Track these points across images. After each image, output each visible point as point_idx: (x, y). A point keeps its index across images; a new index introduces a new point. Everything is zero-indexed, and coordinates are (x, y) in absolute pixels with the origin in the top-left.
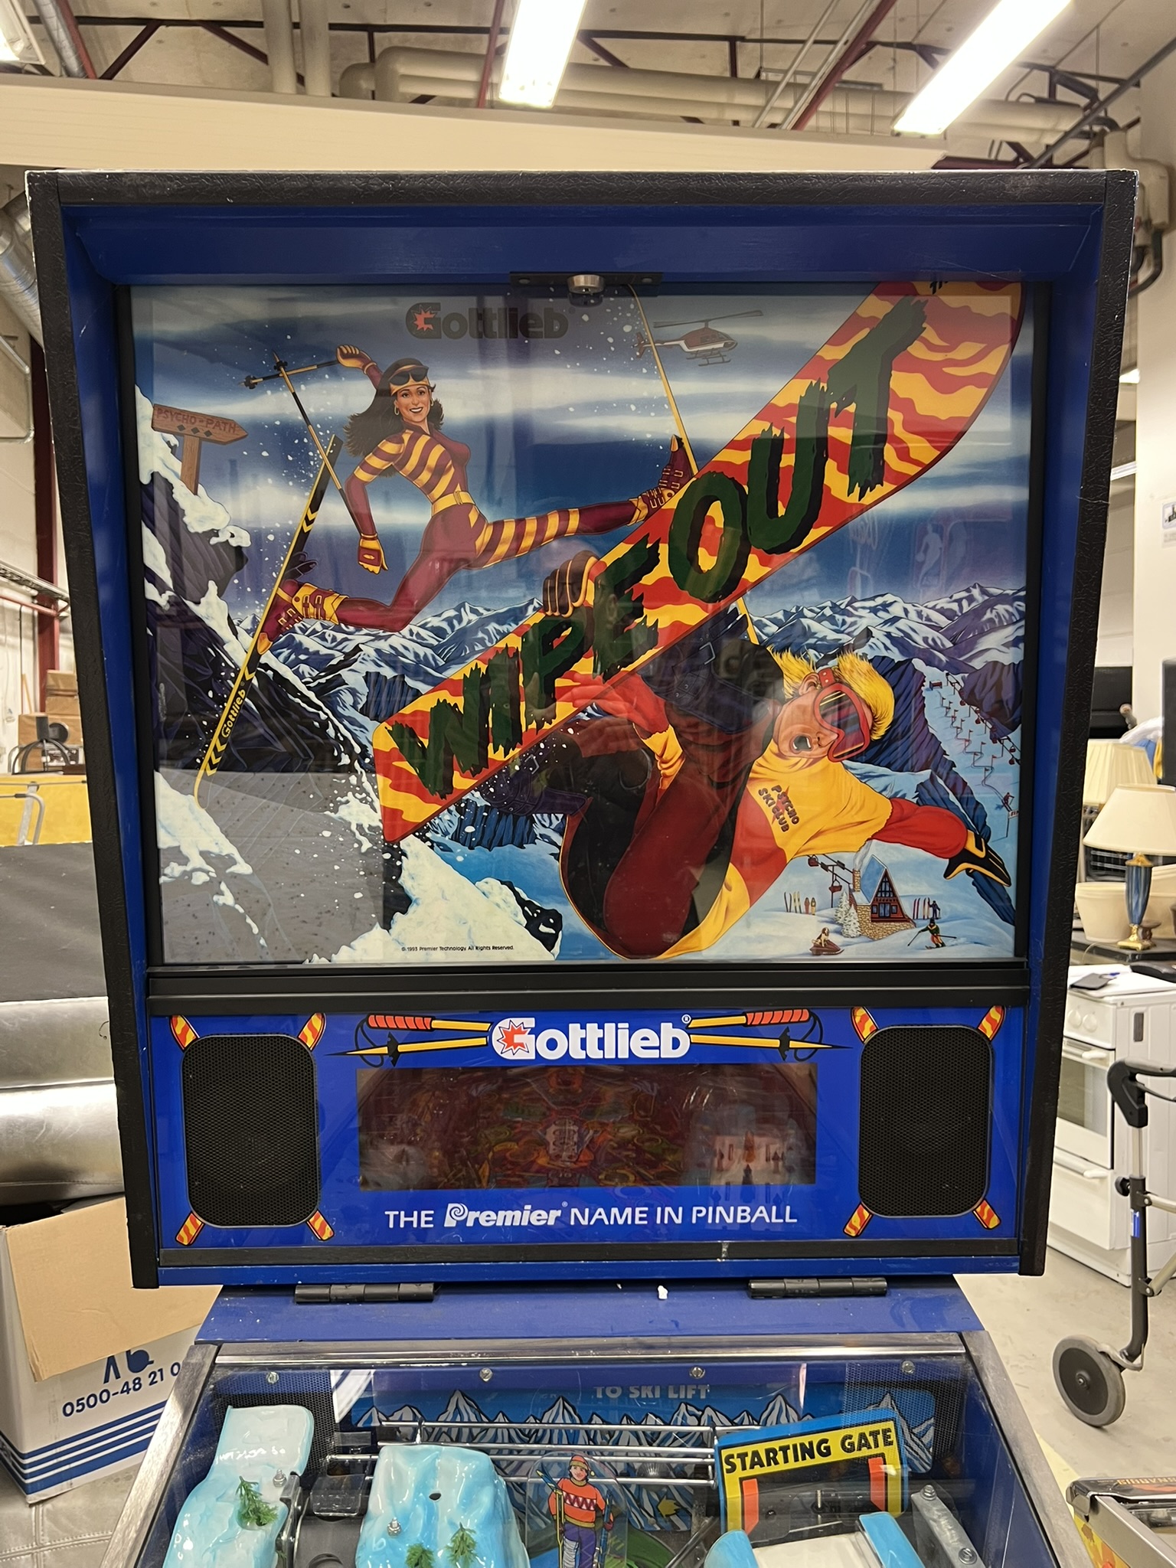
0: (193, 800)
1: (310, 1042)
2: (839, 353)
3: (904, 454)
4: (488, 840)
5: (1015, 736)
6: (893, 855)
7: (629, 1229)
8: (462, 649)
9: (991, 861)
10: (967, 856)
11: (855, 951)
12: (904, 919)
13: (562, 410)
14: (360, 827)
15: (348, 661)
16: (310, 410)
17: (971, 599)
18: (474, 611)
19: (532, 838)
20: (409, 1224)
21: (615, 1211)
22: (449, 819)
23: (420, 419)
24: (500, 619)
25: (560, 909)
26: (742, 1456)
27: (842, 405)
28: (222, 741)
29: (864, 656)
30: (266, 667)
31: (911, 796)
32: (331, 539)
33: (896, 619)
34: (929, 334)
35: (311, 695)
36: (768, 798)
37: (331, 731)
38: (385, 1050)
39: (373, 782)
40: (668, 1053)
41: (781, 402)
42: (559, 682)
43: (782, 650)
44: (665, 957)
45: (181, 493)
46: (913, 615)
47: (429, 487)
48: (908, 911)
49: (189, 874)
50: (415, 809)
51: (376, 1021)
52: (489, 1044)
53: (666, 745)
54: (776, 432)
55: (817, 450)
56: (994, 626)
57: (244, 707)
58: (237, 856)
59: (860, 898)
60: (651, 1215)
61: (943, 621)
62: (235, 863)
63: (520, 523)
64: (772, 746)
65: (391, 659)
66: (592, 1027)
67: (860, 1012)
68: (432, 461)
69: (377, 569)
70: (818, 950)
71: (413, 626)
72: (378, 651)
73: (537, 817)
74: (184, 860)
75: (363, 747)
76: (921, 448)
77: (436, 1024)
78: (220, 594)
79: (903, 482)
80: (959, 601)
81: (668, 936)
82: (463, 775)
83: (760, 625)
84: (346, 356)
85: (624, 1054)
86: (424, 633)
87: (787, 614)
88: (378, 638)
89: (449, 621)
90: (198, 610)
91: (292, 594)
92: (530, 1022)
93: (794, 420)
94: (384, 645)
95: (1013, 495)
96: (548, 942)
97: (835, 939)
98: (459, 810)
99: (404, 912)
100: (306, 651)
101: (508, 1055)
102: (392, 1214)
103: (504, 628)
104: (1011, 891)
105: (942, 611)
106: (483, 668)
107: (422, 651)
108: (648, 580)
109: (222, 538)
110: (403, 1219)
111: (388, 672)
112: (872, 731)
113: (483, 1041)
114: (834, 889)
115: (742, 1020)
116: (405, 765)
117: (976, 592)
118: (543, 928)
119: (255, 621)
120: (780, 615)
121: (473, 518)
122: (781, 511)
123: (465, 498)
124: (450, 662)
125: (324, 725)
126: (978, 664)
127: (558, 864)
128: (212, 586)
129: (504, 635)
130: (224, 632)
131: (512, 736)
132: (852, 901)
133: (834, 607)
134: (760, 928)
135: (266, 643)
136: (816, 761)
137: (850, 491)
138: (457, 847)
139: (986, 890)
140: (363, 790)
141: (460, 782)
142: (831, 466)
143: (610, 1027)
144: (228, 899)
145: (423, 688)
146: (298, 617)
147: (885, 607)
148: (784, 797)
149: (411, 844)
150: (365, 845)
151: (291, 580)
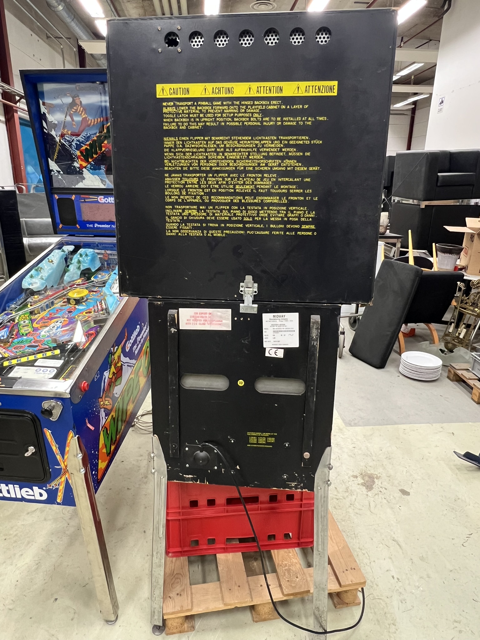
0: (54, 162)
4: (95, 169)
8: (88, 140)
16: (63, 102)
18: (89, 133)
20: (90, 227)
23: (79, 103)
25: (106, 180)
28: (57, 153)
30: (62, 142)
32: (69, 122)
35: (68, 147)
38: (84, 200)
42: (102, 145)
45: (47, 115)
50: (84, 164)
52: (98, 200)
57: (59, 148)
58: (61, 171)
63: (94, 120)
68: (81, 110)
69: (75, 127)
71: (81, 136)
72: (77, 140)
73: (101, 166)
74: (54, 171)
75: (76, 155)
77: (90, 197)
78: (54, 131)
84: (68, 94)
88: (76, 138)
91: (64, 131)
92: (103, 197)
100: (67, 140)
101: (101, 202)
103: (93, 136)
106: (91, 142)
107: (83, 140)
109: (54, 122)
116: (82, 157)
118: (104, 183)
119: (59, 135)
121: (88, 119)
123: (86, 116)
127: (104, 173)
130: (55, 137)
135: (61, 138)
144: (60, 177)
145: (83, 145)
146: (65, 134)
149: (84, 169)
150: (78, 170)
151: (64, 128)
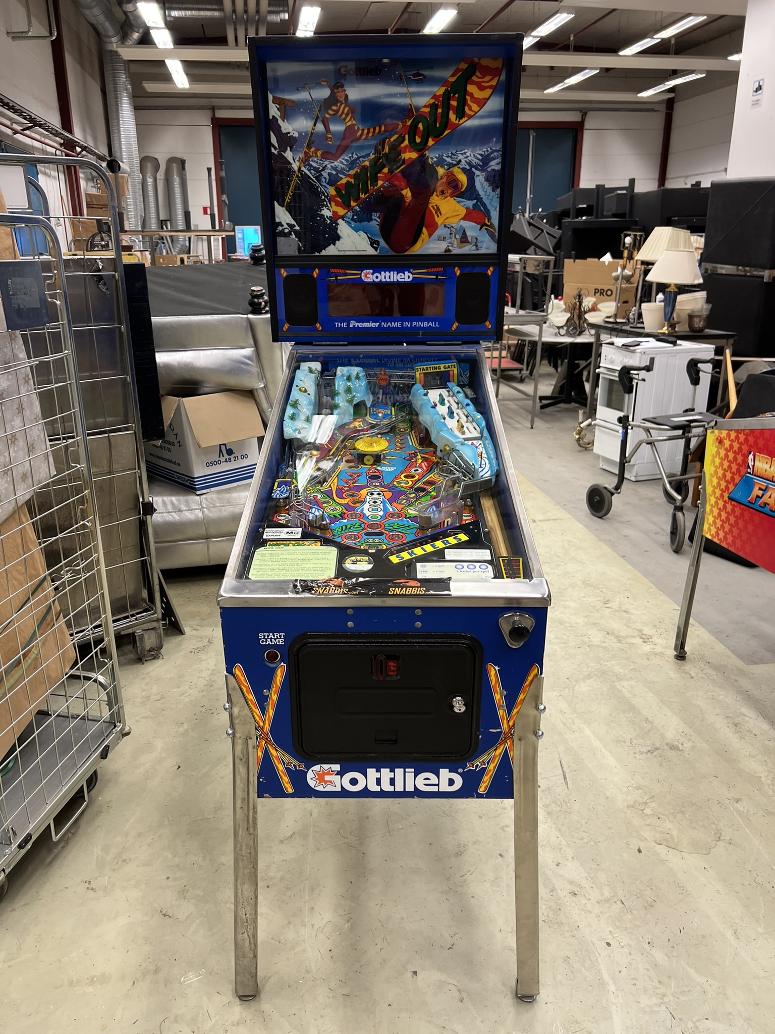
0: (284, 208)
1: (315, 276)
2: (453, 79)
3: (470, 109)
4: (360, 220)
5: (499, 190)
6: (466, 224)
7: (396, 328)
8: (352, 166)
9: (492, 226)
10: (485, 224)
11: (456, 251)
12: (469, 242)
13: (380, 97)
14: (327, 216)
15: (324, 169)
16: (313, 97)
17: (487, 151)
18: (356, 155)
19: (372, 220)
20: (341, 326)
21: (393, 323)
22: (350, 214)
23: (342, 99)
24: (363, 157)
25: (379, 240)
26: (420, 368)
27: (454, 95)
28: (292, 192)
29: (459, 167)
30: (303, 171)
31: (471, 208)
32: (319, 135)
33: (467, 157)
34: (478, 74)
35: (314, 179)
36: (434, 208)
37: (319, 189)
38: (334, 278)
39: (330, 204)
40: (407, 280)
41: (438, 94)
42: (379, 175)
43: (437, 166)
44: (406, 253)
45: (280, 121)
46: (472, 156)
47: (345, 119)
48: (470, 240)
49: (284, 229)
50: (341, 211)
51: (332, 270)
52: (361, 277)
53: (407, 193)
54: (437, 102)
55: (447, 107)
56: (494, 159)
57: (297, 182)
58: (296, 225)
59: (457, 236)
60: (402, 324)
61: (480, 157)
62: (295, 226)
63: (369, 130)
64: (435, 193)
65: (335, 168)
66: (387, 273)
67: (456, 268)
68: (345, 111)
69: (331, 143)
70: (446, 251)
71: (340, 159)
72: (331, 166)
73: (373, 214)
74: (282, 226)
75: (328, 194)
76: (475, 107)
77: (347, 271)
78: (291, 150)
79: (470, 117)
80: (484, 152)
81: (407, 248)
82: (354, 202)
84: (323, 81)
85: (395, 280)
86: (343, 161)
87: (439, 155)
88: (331, 162)
89: (350, 157)
90: (285, 155)
91: (309, 150)
92: (371, 271)
93: (441, 99)
94: (333, 165)
95: (499, 121)
96: (376, 249)
97: (450, 248)
98: (353, 212)
99: (339, 240)
100: (313, 166)
101: (366, 280)
102: (336, 323)
103: (364, 159)
104: (497, 234)
105: (480, 154)
106: (359, 171)
107: (343, 166)
108: (403, 145)
109: (291, 134)
110: (339, 325)
111: (334, 172)
112: (461, 189)
113: (359, 276)
114: (451, 234)
115: (426, 270)
116: (339, 199)
117: (489, 149)
118: (375, 245)
119: (299, 158)
120: (437, 156)
121: (356, 128)
122: (438, 126)
123: (354, 122)
124: (350, 169)
125: (317, 187)
126: (489, 169)
127: (378, 227)
128: (288, 148)
129: (364, 161)
130: (292, 161)
131: (366, 191)
132: (455, 237)
133: (452, 154)
135: (302, 164)
136: (446, 197)
137: (456, 120)
138: (352, 222)
139: (491, 235)
140: (328, 206)
141: (353, 204)
142: (451, 112)
143: (392, 272)
144: (294, 236)
145: (343, 177)
146: (310, 157)
147: (465, 153)
148: (438, 208)
149: (340, 221)
150: (329, 222)
151: (309, 147)
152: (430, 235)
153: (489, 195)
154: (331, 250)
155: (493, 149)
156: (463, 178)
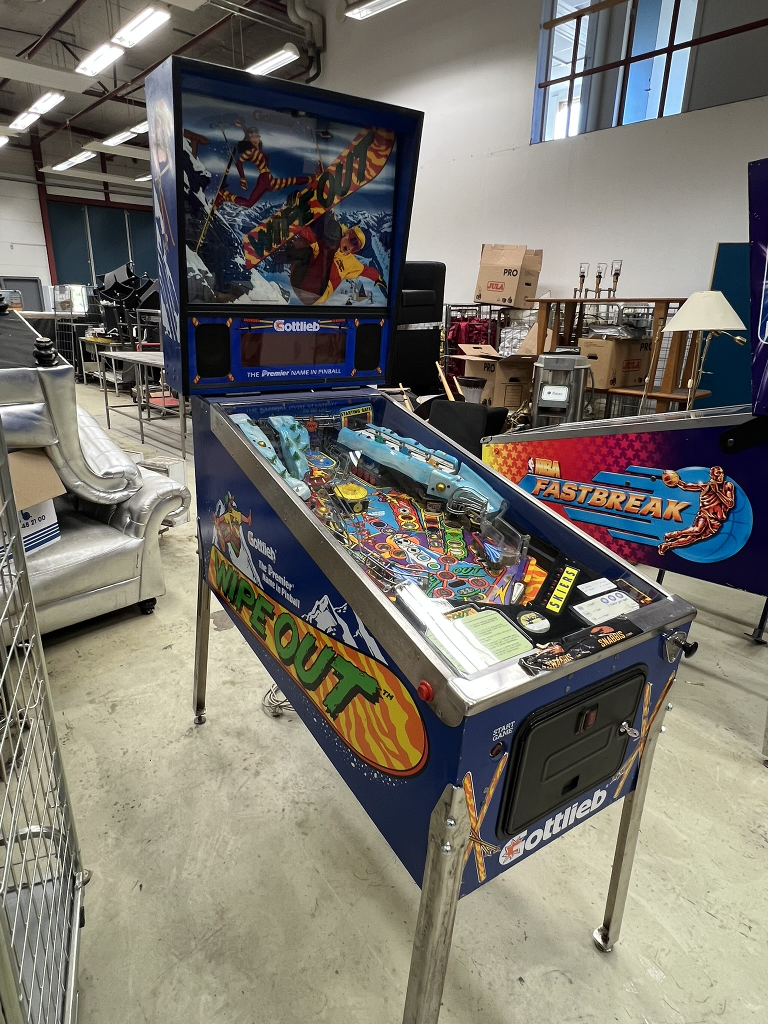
0: (196, 253)
2: (355, 143)
3: (369, 174)
4: (273, 271)
5: (389, 250)
7: (305, 375)
9: (383, 282)
10: (378, 281)
11: (355, 304)
13: (294, 149)
15: (237, 215)
17: (382, 214)
21: (301, 371)
22: (263, 264)
23: (256, 145)
24: (276, 207)
26: (344, 413)
27: (356, 158)
29: (359, 227)
31: (368, 265)
32: (233, 178)
33: (366, 218)
34: (375, 142)
35: (228, 225)
36: (338, 263)
39: (244, 252)
40: (315, 330)
41: (343, 155)
42: (290, 227)
43: (342, 223)
44: (316, 304)
45: (192, 158)
46: (370, 217)
47: (259, 165)
48: (367, 295)
49: (195, 276)
50: (254, 260)
52: (273, 327)
53: (315, 246)
54: (342, 163)
55: (350, 169)
56: (386, 222)
58: (208, 271)
59: (357, 291)
60: (310, 372)
61: (376, 219)
63: (281, 180)
64: (339, 249)
65: (249, 216)
66: (298, 323)
67: (356, 320)
68: (260, 158)
69: (245, 188)
70: (347, 304)
71: (254, 207)
74: (194, 272)
76: (373, 173)
77: (261, 321)
78: (203, 191)
79: (369, 181)
80: (379, 214)
81: (316, 299)
82: (266, 251)
83: (337, 216)
84: (237, 123)
85: (305, 330)
87: (343, 213)
88: (245, 209)
89: (263, 206)
90: (197, 195)
91: (223, 194)
92: (283, 321)
93: (346, 160)
95: (391, 188)
96: (287, 300)
97: (351, 301)
98: (265, 261)
99: (252, 290)
100: (226, 211)
101: (278, 330)
102: (249, 373)
104: (387, 290)
105: (376, 217)
106: (271, 220)
107: (256, 214)
108: (312, 200)
109: (204, 174)
110: (252, 375)
111: (248, 220)
112: (360, 247)
113: (272, 326)
114: (351, 288)
115: (331, 321)
116: (252, 247)
117: (383, 212)
118: (286, 296)
120: (341, 213)
121: (270, 177)
122: (342, 185)
123: (268, 170)
124: (264, 218)
125: (231, 233)
126: (382, 231)
128: (201, 188)
129: (277, 212)
130: (204, 203)
131: (278, 241)
132: (355, 291)
133: (354, 213)
134: (335, 298)
135: (215, 208)
136: (349, 254)
137: (357, 182)
139: (383, 290)
141: (266, 253)
142: (353, 174)
143: (302, 323)
144: (206, 284)
145: (257, 225)
147: (364, 214)
148: (341, 263)
149: (253, 270)
150: (242, 270)
151: (223, 189)
152: (335, 288)
153: (382, 255)
154: (243, 300)
155: (386, 213)
156: (362, 236)
